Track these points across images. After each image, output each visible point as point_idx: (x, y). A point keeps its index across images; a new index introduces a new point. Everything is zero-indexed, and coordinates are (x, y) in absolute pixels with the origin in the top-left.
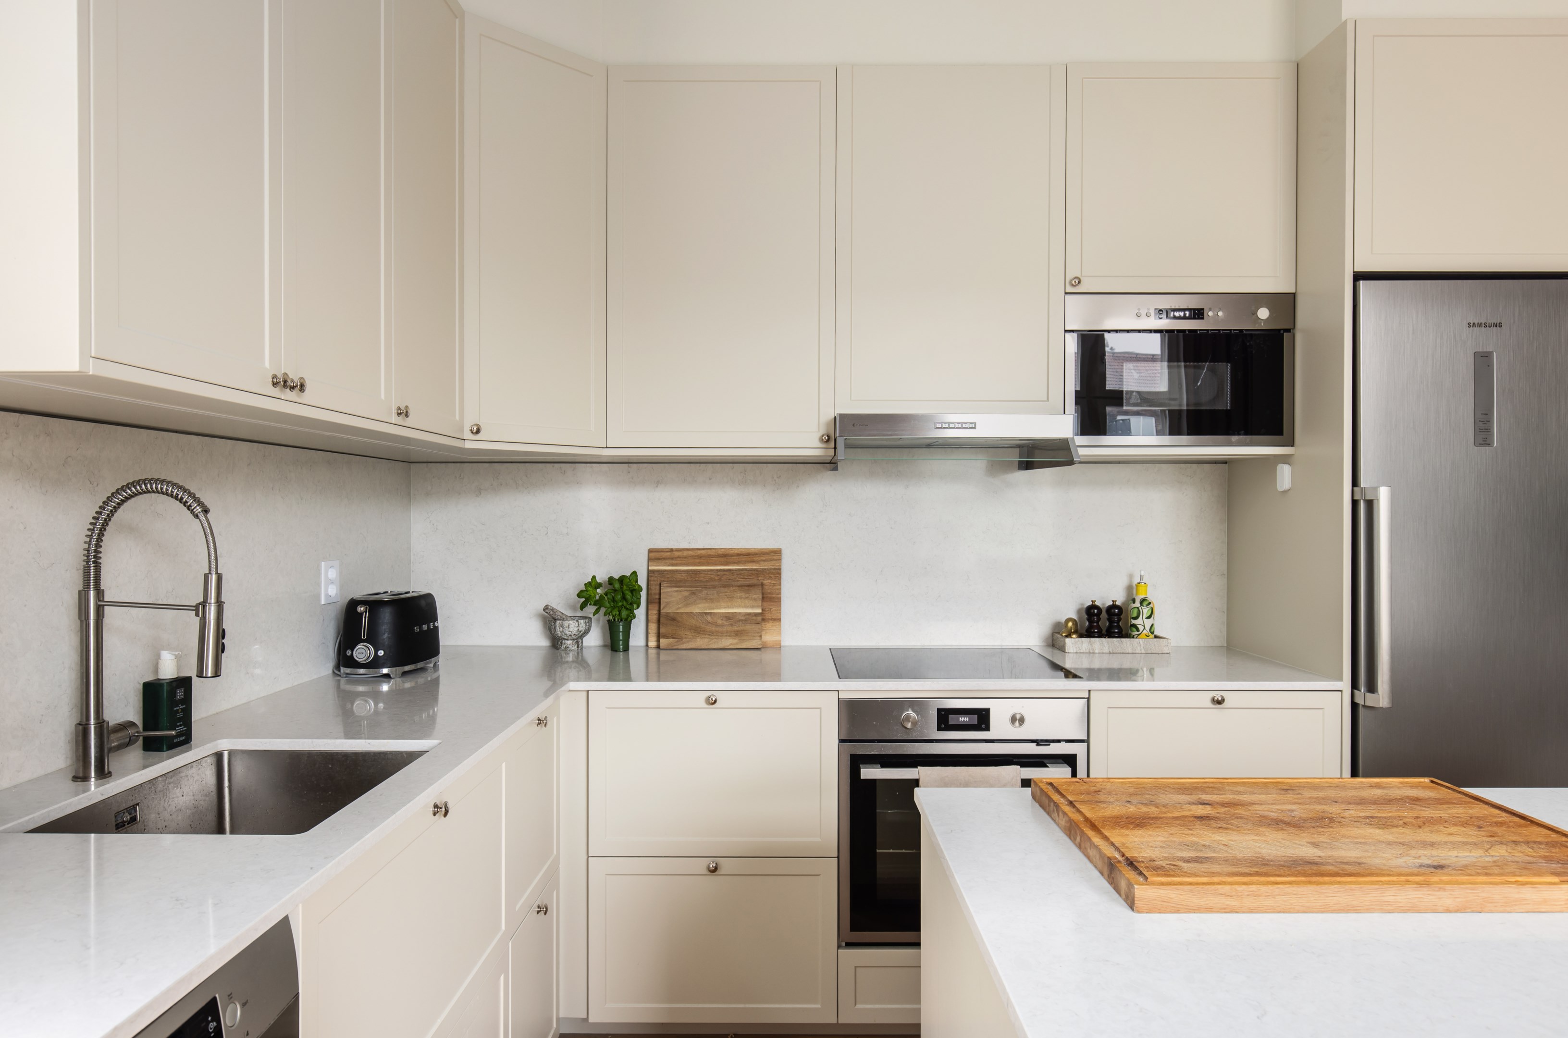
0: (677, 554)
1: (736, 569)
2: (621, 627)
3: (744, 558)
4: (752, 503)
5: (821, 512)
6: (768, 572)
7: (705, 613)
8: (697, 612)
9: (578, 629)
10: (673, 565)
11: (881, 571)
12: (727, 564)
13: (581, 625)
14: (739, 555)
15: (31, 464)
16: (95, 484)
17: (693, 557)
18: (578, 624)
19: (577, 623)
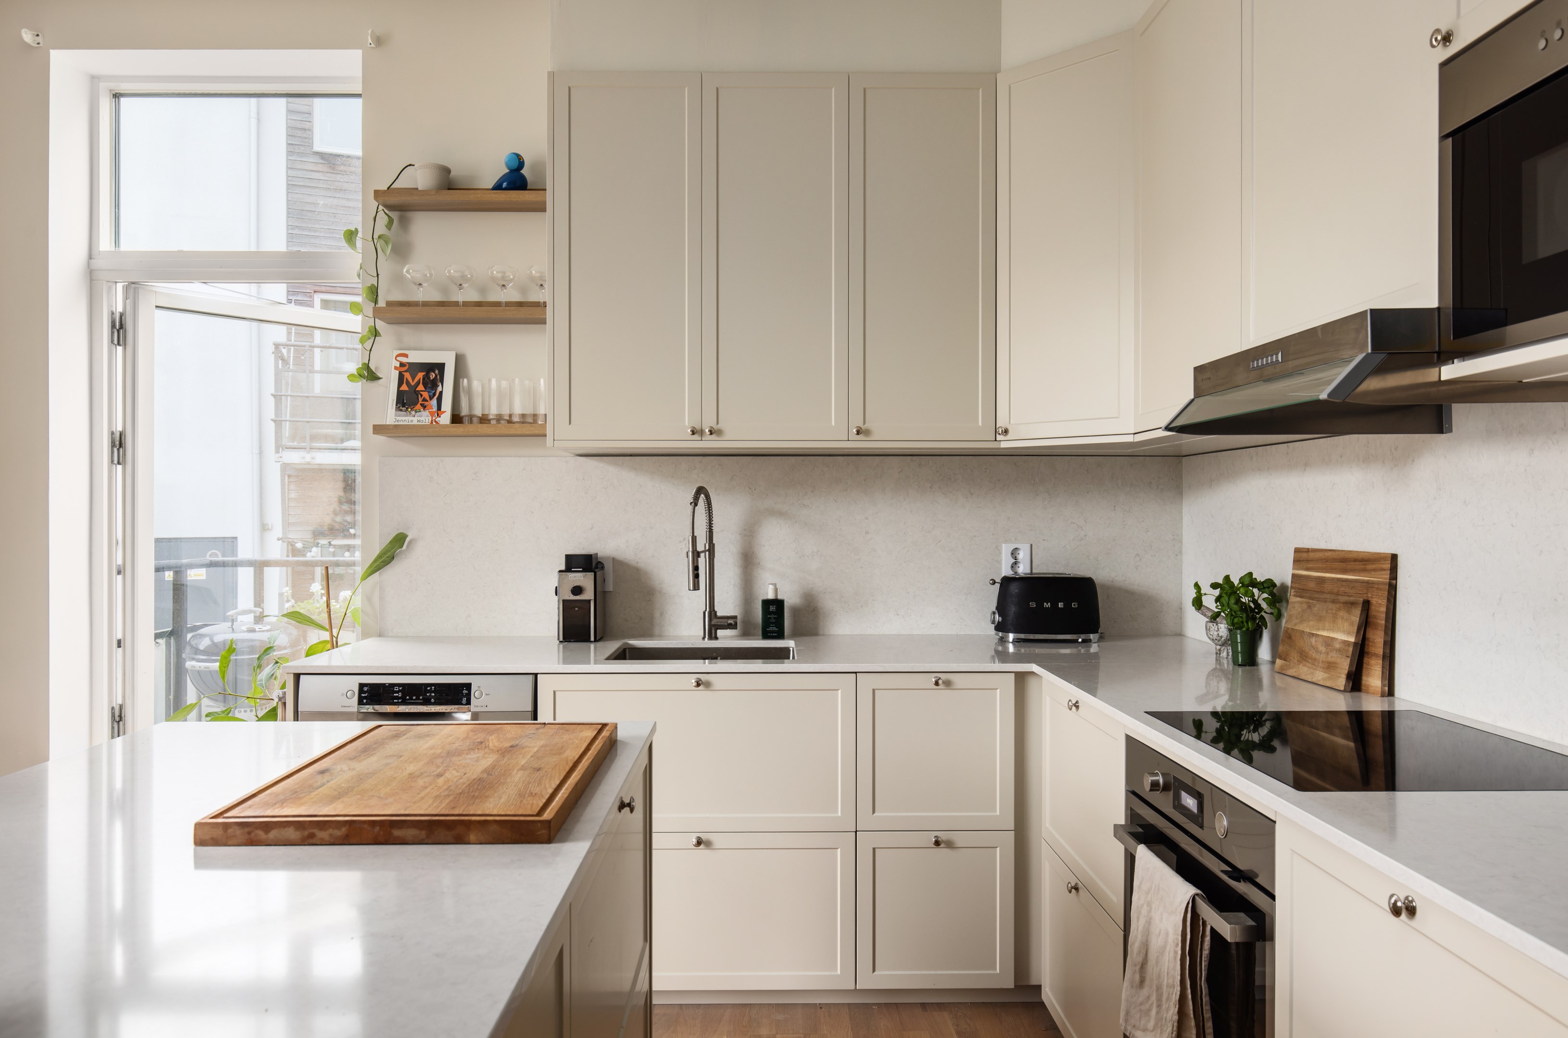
0: (1312, 555)
1: (1351, 579)
2: (1239, 636)
3: (1359, 566)
4: (1374, 487)
5: (1435, 498)
6: (1376, 586)
7: (1312, 633)
8: (1307, 631)
9: (1218, 634)
10: (1307, 569)
11: (1500, 599)
12: (1345, 571)
13: (1220, 630)
14: (1355, 560)
15: (709, 481)
16: (753, 489)
17: (1326, 560)
18: (1218, 628)
19: (1216, 627)
